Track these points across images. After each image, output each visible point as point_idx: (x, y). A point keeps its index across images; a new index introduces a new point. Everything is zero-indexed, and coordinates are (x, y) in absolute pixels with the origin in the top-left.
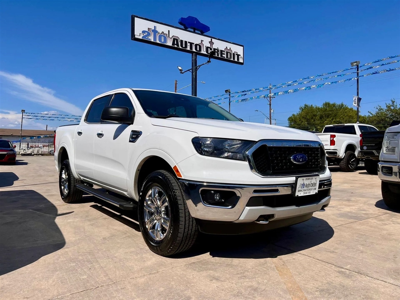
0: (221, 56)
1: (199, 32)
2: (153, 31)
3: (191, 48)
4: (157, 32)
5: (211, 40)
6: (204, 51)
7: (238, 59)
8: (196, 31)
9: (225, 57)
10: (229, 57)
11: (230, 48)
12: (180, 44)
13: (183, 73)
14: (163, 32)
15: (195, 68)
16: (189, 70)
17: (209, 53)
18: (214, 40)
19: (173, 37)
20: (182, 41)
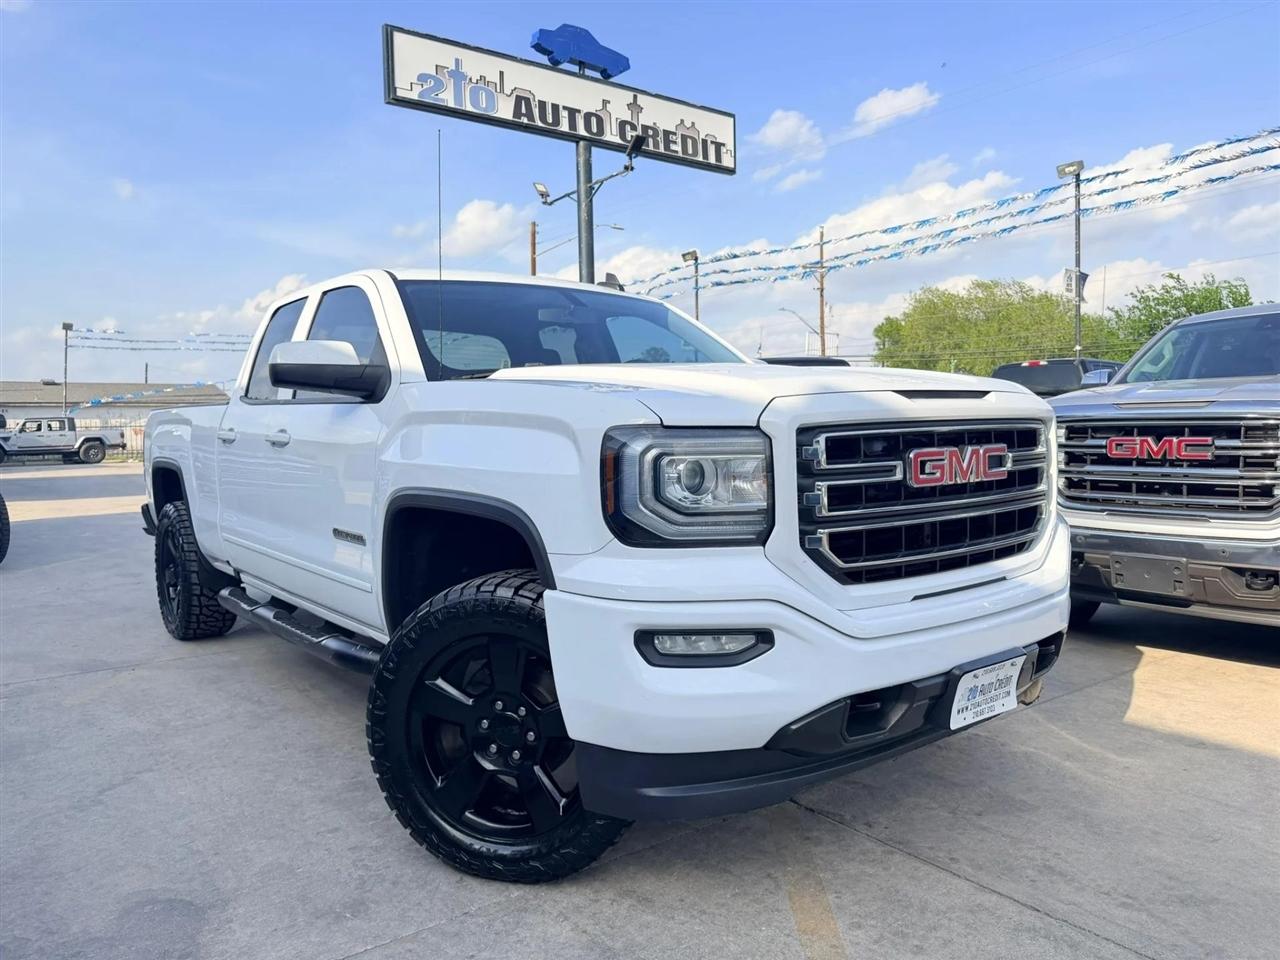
0: (667, 147)
1: (598, 75)
2: (452, 74)
3: (573, 124)
4: (463, 76)
5: (635, 97)
6: (611, 135)
7: (718, 157)
8: (586, 70)
9: (677, 152)
10: (690, 151)
11: (693, 124)
12: (536, 112)
13: (551, 204)
14: (483, 78)
15: (587, 190)
16: (568, 195)
17: (629, 142)
18: (642, 99)
19: (515, 93)
20: (544, 102)
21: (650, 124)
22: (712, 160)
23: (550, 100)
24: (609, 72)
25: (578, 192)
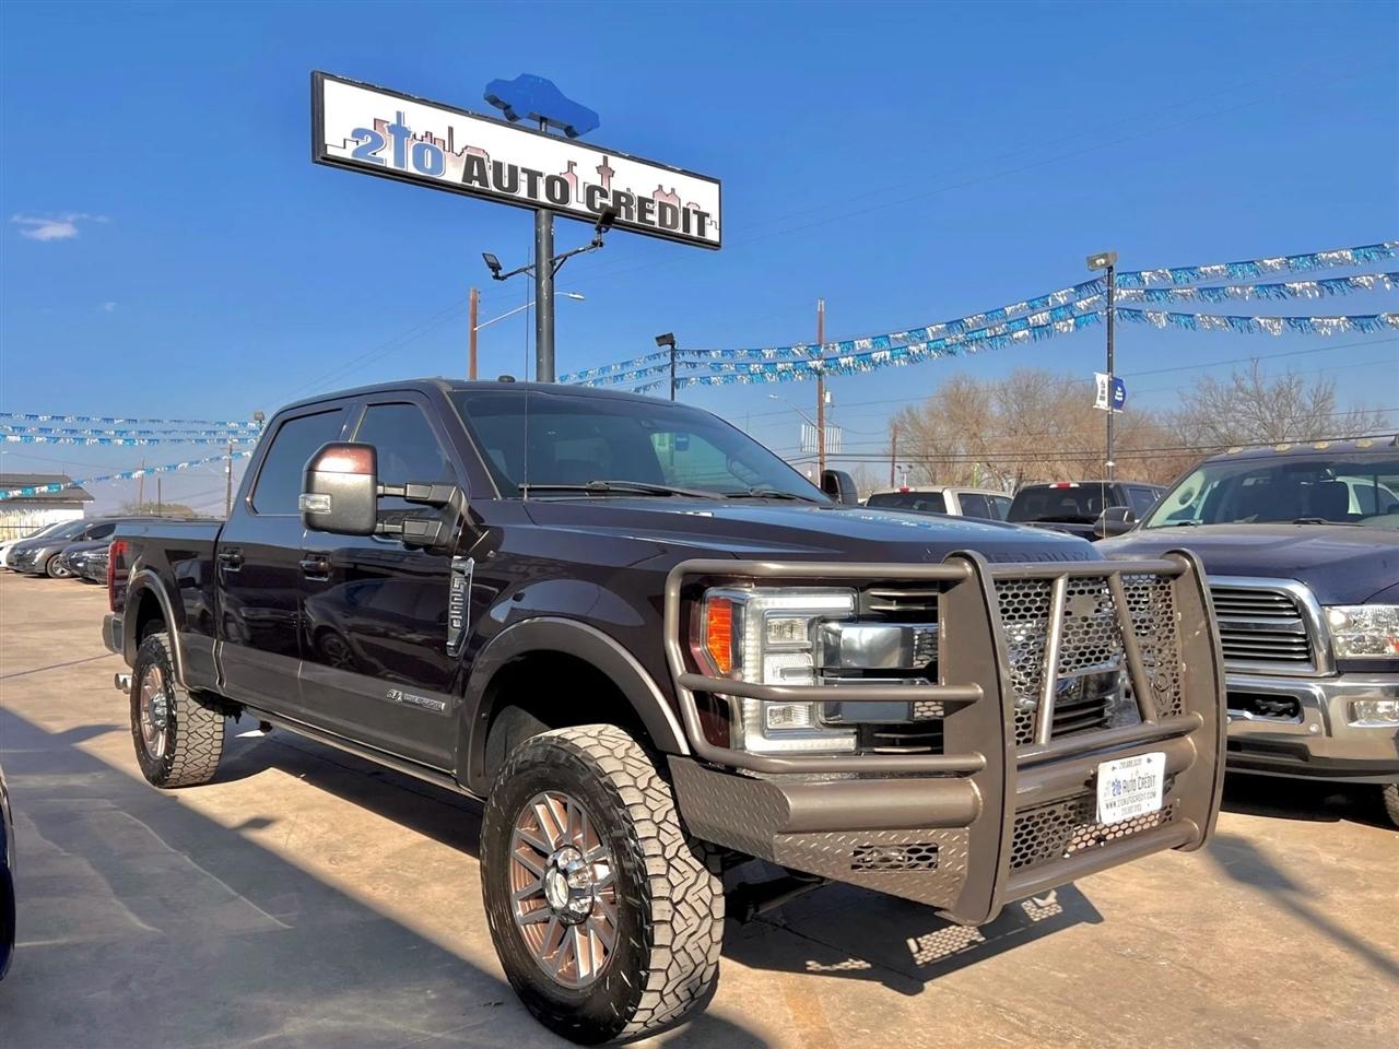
0: (642, 217)
1: (562, 133)
2: (392, 129)
3: (532, 190)
4: (407, 132)
5: (605, 159)
6: (577, 203)
7: (701, 229)
8: (547, 128)
9: (653, 223)
10: (669, 223)
11: (673, 190)
12: (490, 175)
14: (429, 134)
15: (547, 265)
16: (525, 270)
17: (597, 211)
18: (614, 162)
19: (466, 153)
20: (501, 164)
21: (623, 190)
22: (694, 232)
23: (507, 161)
24: (576, 129)
25: (537, 266)
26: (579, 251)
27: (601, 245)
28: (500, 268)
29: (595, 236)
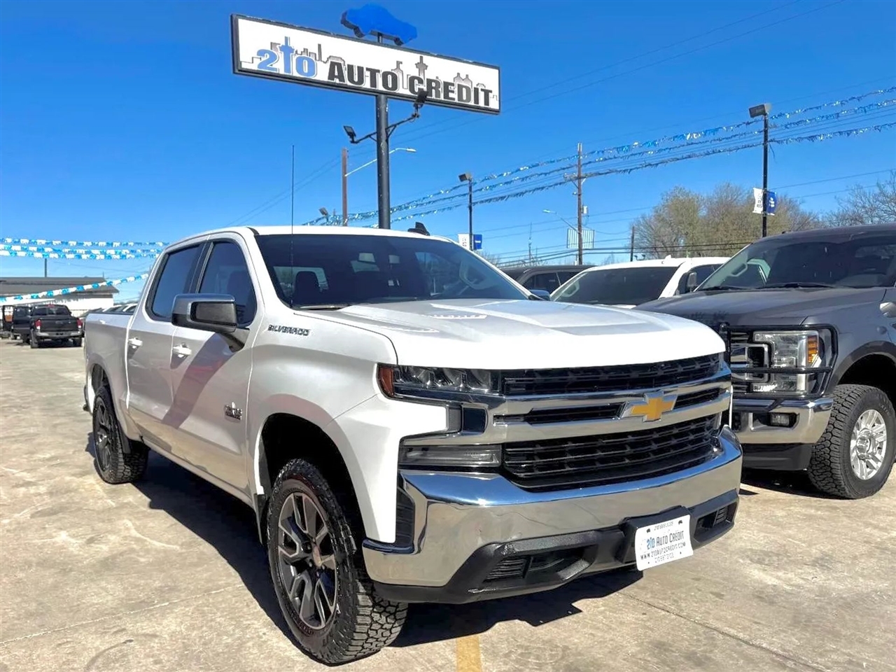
1: (394, 44)
8: (383, 39)
14: (306, 50)
15: (384, 132)
16: (370, 136)
18: (427, 59)
19: (330, 61)
20: (352, 66)
23: (356, 64)
25: (378, 133)
26: (403, 122)
27: (418, 117)
28: (355, 135)
29: (413, 111)
